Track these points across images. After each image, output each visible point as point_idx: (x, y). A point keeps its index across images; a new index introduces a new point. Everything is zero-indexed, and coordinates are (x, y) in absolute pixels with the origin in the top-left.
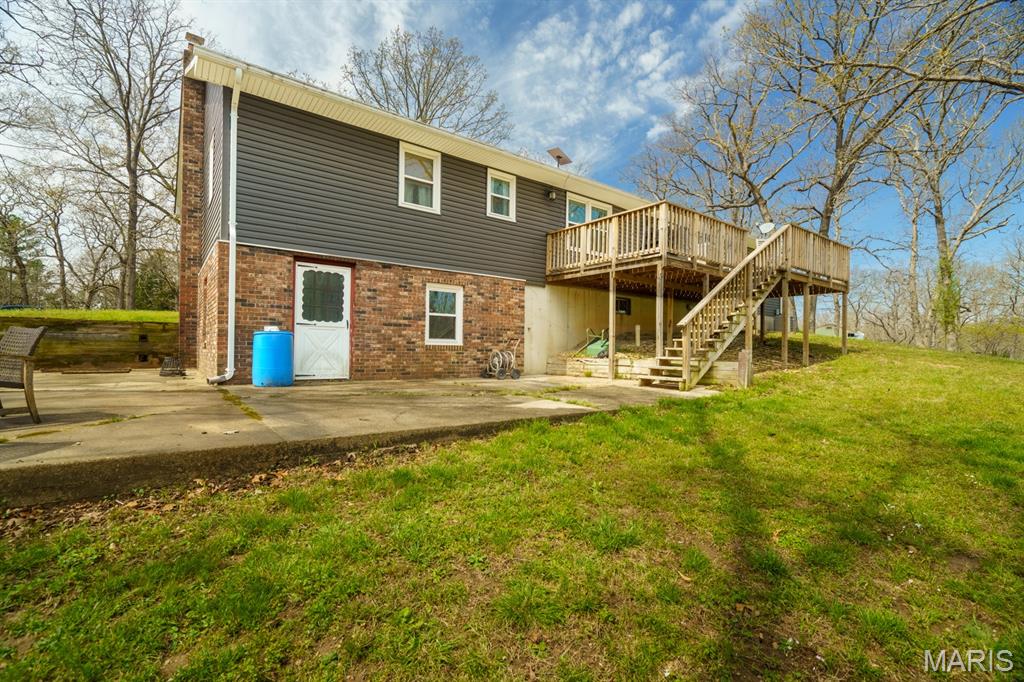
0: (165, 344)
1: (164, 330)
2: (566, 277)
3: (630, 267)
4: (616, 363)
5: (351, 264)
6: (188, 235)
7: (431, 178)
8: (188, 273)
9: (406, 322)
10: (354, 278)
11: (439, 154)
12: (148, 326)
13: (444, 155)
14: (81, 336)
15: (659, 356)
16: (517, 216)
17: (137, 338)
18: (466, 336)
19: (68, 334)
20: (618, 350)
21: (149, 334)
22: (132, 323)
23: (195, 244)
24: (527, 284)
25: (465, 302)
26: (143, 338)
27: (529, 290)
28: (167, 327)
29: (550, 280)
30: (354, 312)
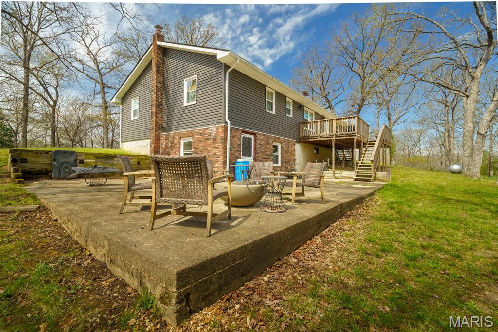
0: (146, 166)
1: (146, 159)
2: (310, 140)
3: (342, 138)
4: (334, 173)
5: (254, 134)
6: (158, 116)
7: (272, 101)
8: (157, 133)
9: (268, 157)
10: (255, 140)
11: (275, 91)
12: (141, 157)
13: (276, 92)
14: (115, 162)
15: (356, 171)
16: (293, 116)
17: (136, 163)
18: (282, 162)
19: (110, 161)
20: (335, 169)
21: (141, 161)
22: (135, 156)
23: (160, 120)
24: (296, 142)
25: (281, 149)
26: (139, 163)
27: (296, 144)
28: (147, 158)
29: (302, 140)
30: (255, 153)
